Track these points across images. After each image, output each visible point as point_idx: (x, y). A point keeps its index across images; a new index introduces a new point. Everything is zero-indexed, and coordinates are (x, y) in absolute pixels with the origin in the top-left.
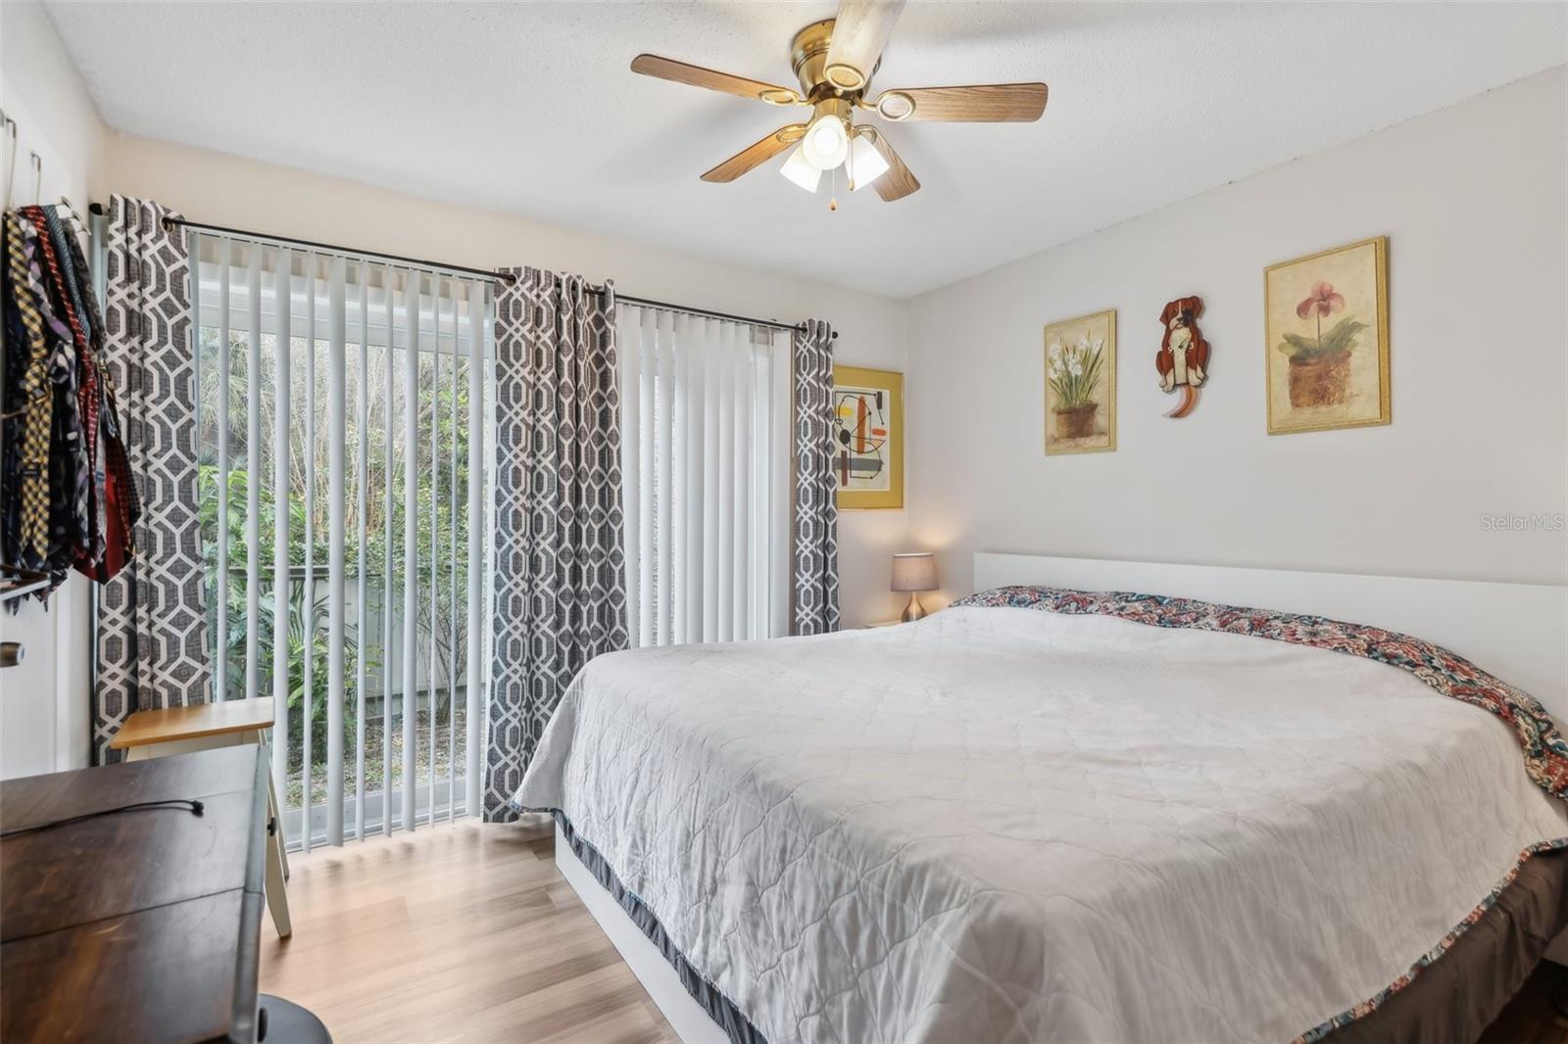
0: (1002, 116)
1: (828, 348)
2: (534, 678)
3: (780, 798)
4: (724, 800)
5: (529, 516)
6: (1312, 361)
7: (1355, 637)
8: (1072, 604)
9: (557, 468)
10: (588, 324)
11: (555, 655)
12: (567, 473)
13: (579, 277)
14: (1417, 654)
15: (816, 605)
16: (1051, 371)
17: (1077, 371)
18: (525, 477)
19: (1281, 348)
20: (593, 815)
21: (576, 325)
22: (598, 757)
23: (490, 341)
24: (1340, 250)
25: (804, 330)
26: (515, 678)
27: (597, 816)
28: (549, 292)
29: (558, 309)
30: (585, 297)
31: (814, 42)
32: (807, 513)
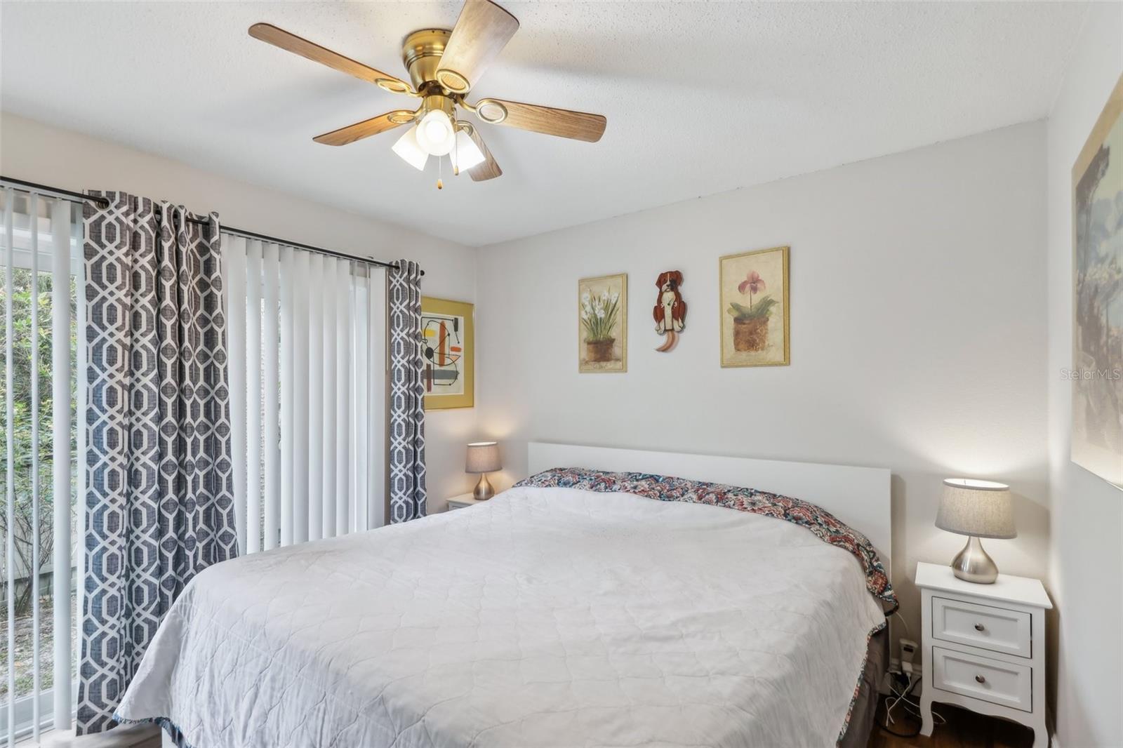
0: (571, 134)
1: (417, 283)
2: (134, 587)
3: (411, 721)
4: (353, 721)
5: (126, 433)
6: (747, 322)
7: (775, 505)
8: (602, 484)
9: (158, 385)
10: (192, 251)
11: (158, 562)
12: (169, 391)
13: (181, 207)
14: (810, 515)
15: (408, 489)
16: (583, 313)
17: (601, 314)
18: (122, 397)
19: (729, 311)
20: (207, 725)
21: (178, 253)
22: (212, 671)
23: (78, 264)
24: (763, 251)
25: (397, 268)
26: (113, 592)
27: (212, 728)
28: (148, 218)
29: (158, 235)
30: (188, 226)
31: (423, 45)
32: (400, 416)
